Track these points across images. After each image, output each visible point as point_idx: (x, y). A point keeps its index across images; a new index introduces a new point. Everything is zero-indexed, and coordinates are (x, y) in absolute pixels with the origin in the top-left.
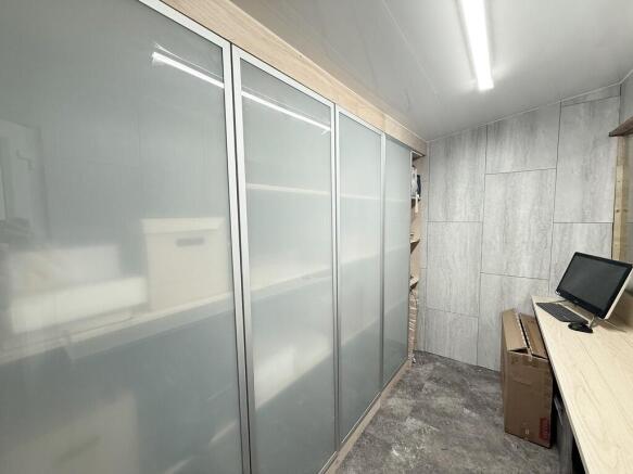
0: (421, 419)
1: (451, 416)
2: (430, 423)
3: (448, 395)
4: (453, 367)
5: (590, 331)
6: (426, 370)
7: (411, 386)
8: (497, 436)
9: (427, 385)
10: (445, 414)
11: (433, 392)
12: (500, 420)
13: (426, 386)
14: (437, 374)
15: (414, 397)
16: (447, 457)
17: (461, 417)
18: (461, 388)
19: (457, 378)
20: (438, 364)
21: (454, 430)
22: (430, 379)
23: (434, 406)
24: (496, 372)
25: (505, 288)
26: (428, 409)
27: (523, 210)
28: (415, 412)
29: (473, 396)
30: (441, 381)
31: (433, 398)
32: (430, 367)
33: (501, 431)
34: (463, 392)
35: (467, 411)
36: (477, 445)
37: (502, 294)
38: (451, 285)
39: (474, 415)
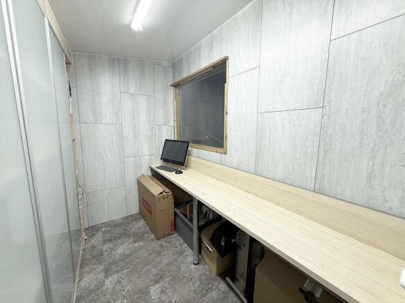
0: (115, 273)
1: (131, 255)
2: (122, 270)
3: (122, 244)
4: (114, 226)
5: (182, 173)
6: (97, 239)
7: (93, 258)
8: (156, 245)
9: (105, 248)
10: (127, 256)
11: (111, 249)
12: (153, 236)
13: (104, 250)
14: (108, 236)
15: (100, 263)
16: (142, 279)
17: (136, 250)
18: (126, 234)
19: (120, 230)
20: (104, 229)
21: (137, 260)
22: (104, 242)
23: (118, 258)
24: (137, 214)
25: (138, 164)
26: (115, 262)
27: (143, 118)
28: (107, 272)
29: (135, 234)
30: (113, 239)
31: (114, 253)
32: (100, 234)
33: (156, 241)
34: (128, 236)
35: (136, 244)
36: (151, 257)
37: (136, 168)
38: (105, 170)
39: (141, 243)
